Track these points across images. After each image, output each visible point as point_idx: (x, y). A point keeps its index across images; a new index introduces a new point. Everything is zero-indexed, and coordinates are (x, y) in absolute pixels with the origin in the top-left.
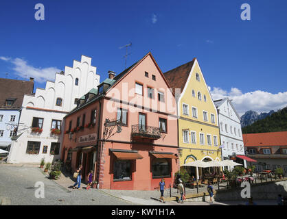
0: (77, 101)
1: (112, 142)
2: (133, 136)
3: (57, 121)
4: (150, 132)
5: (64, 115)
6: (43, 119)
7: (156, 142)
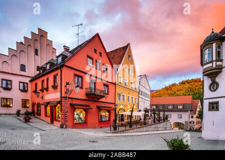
0: (38, 68)
1: (72, 98)
2: (87, 95)
3: (24, 83)
4: (98, 93)
5: (30, 79)
6: (11, 81)
7: (101, 100)
